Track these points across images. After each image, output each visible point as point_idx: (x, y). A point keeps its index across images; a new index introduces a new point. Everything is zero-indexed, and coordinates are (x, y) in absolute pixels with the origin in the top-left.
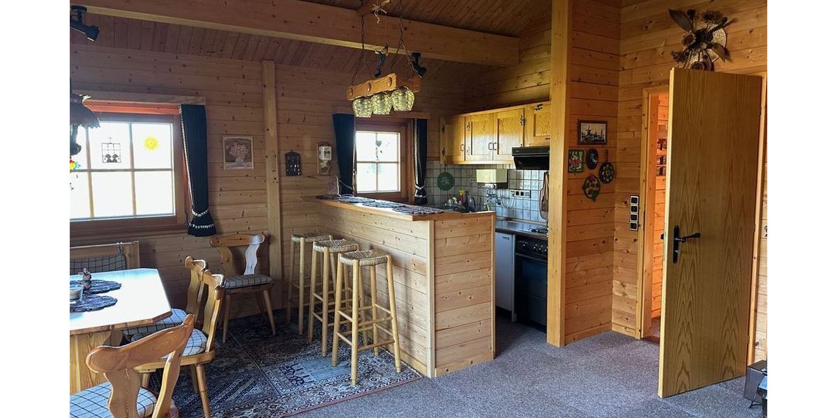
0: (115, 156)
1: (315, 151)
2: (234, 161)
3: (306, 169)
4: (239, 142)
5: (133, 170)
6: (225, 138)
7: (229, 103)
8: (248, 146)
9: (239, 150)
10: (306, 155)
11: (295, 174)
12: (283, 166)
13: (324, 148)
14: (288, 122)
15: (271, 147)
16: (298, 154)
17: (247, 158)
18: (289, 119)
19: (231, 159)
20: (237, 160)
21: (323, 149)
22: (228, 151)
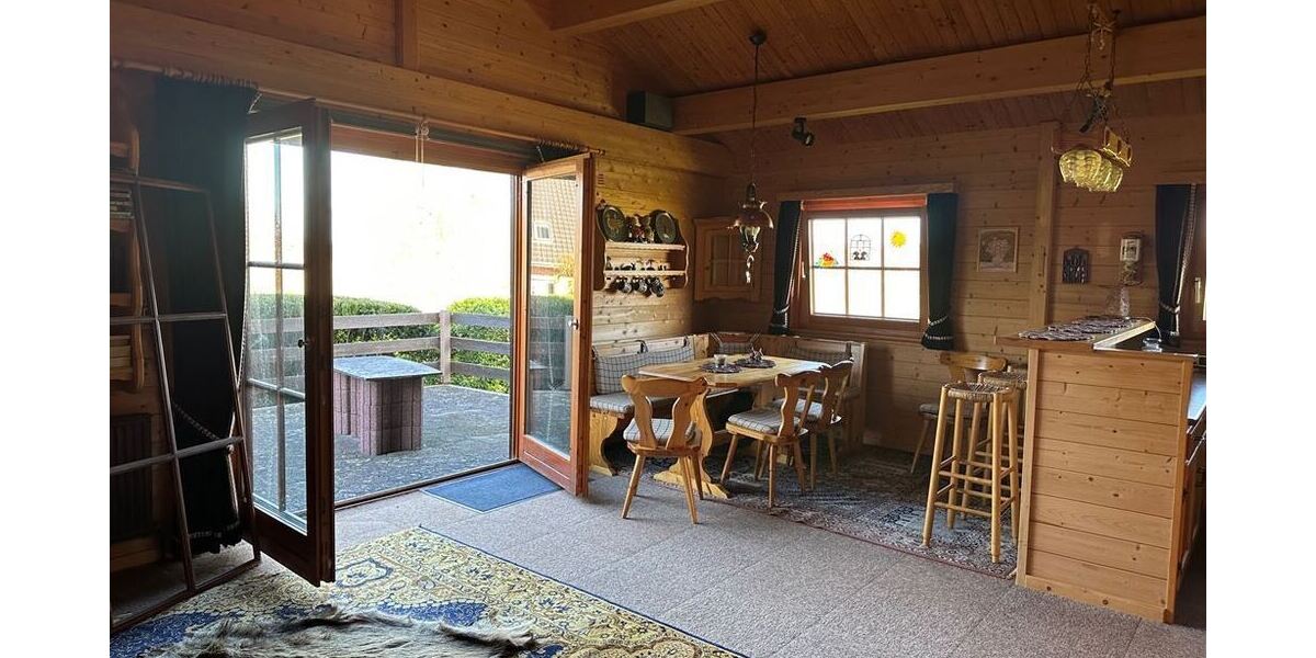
0: (864, 253)
1: (1115, 246)
2: (990, 261)
3: (1098, 275)
4: (1000, 236)
5: (883, 269)
6: (983, 231)
7: (992, 185)
8: (1011, 242)
9: (998, 247)
10: (1101, 252)
11: (1077, 281)
12: (1060, 270)
13: (1126, 241)
14: (1075, 205)
15: (1043, 242)
16: (1087, 252)
17: (1008, 257)
18: (1077, 201)
19: (986, 258)
20: (994, 259)
21: (1125, 243)
22: (983, 248)
